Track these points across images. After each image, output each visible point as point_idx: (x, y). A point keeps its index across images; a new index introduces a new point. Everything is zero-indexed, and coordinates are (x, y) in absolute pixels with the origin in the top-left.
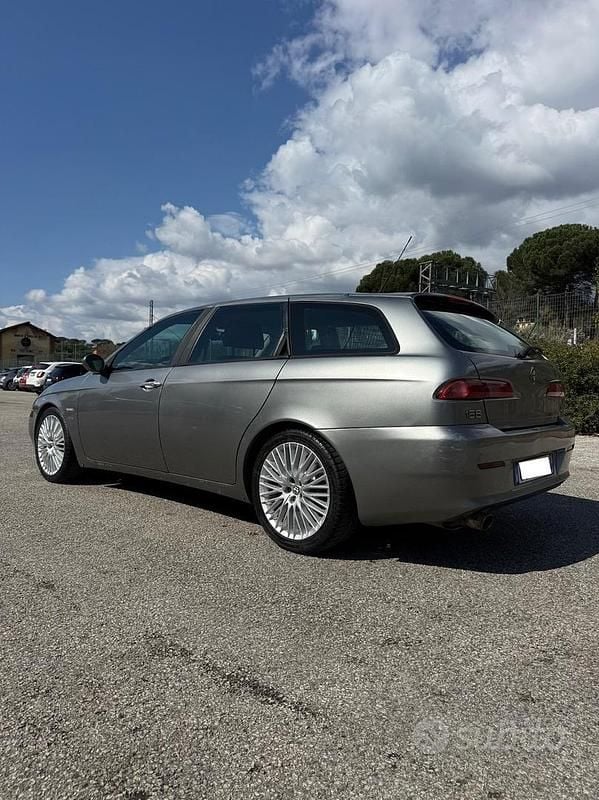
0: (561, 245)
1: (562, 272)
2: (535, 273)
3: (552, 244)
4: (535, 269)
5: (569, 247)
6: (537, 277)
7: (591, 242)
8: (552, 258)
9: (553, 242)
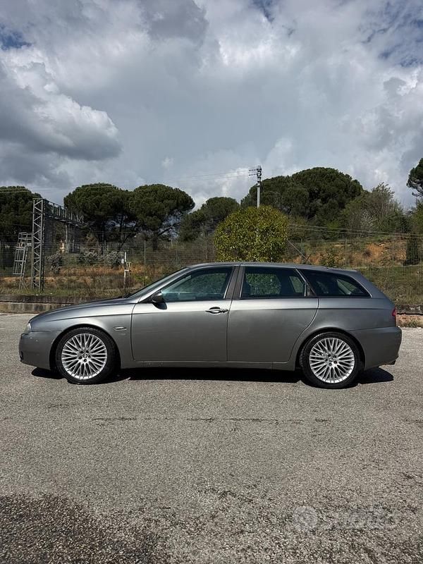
0: (101, 195)
1: (102, 213)
2: (85, 212)
3: (95, 195)
4: (84, 209)
5: (106, 198)
6: (86, 215)
7: (119, 197)
8: (96, 204)
9: (95, 193)
